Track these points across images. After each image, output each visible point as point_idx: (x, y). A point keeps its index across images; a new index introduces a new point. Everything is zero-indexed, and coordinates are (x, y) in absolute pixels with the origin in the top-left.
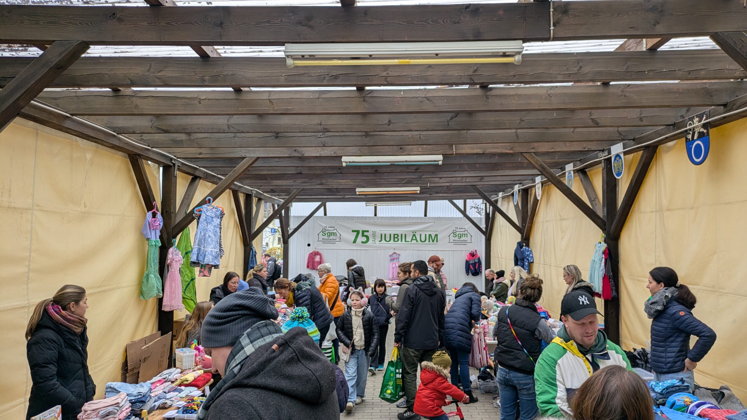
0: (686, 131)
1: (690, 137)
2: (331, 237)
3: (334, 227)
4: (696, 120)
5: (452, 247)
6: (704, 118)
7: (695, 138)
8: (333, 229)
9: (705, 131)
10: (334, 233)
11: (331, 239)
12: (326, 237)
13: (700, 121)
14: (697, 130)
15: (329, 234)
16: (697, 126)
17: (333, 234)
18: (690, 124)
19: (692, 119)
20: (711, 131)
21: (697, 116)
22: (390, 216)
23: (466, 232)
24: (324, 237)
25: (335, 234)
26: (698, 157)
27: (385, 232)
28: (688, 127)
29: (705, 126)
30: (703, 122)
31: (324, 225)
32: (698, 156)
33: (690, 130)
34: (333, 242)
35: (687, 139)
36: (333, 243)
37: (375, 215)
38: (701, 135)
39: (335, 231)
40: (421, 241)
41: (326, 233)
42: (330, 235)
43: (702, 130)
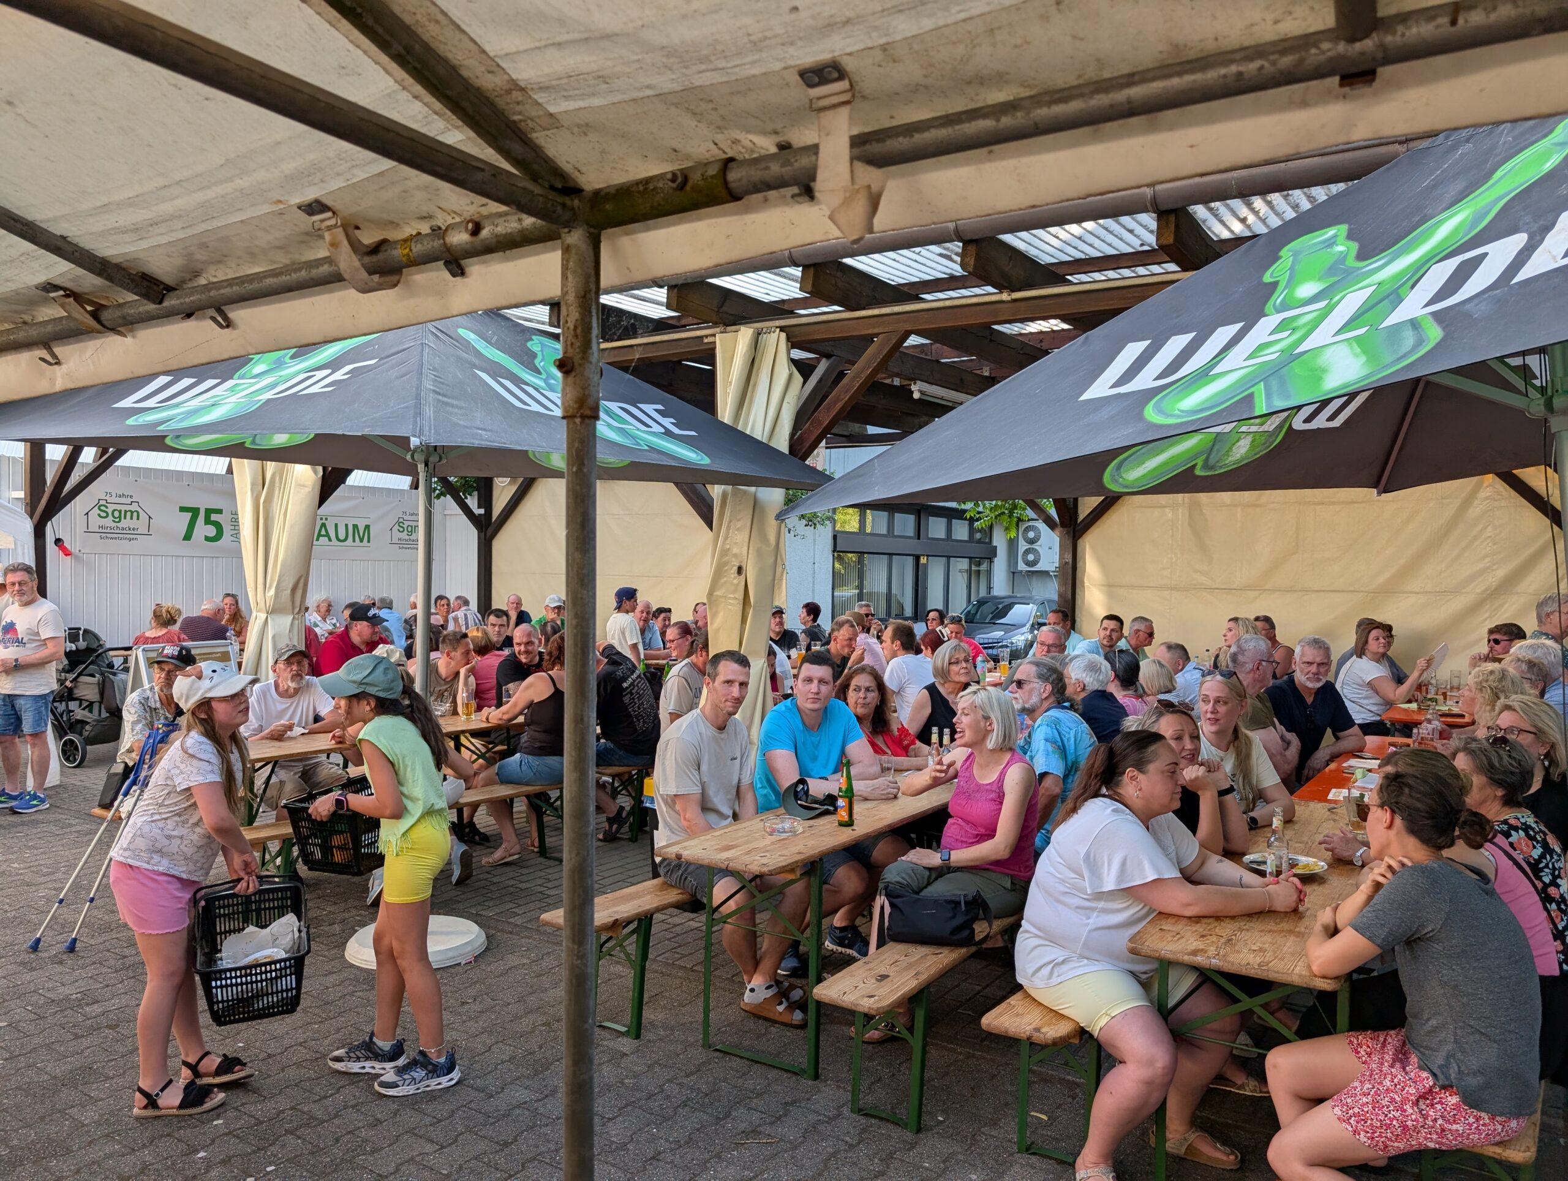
2: (125, 523)
3: (131, 497)
5: (396, 553)
8: (129, 501)
10: (132, 513)
11: (123, 529)
12: (109, 522)
15: (116, 514)
17: (129, 514)
24: (102, 522)
25: (135, 514)
34: (131, 535)
36: (130, 540)
39: (134, 507)
41: (110, 511)
42: (120, 517)
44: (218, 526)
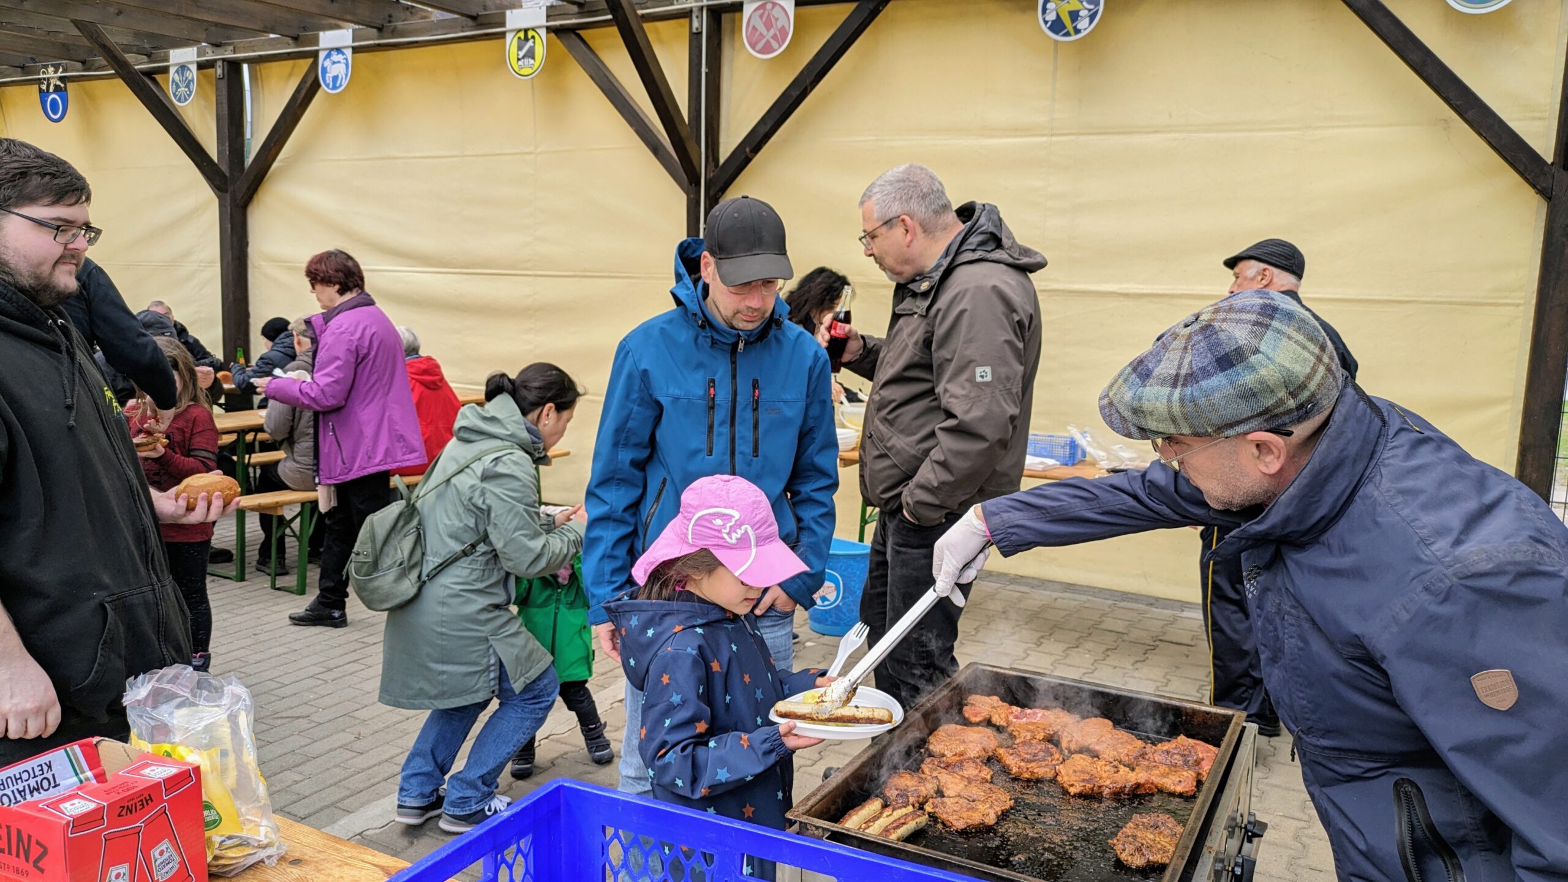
0: (39, 79)
1: (44, 87)
4: (51, 69)
6: (61, 70)
7: (51, 90)
9: (62, 85)
13: (56, 72)
14: (53, 82)
16: (53, 78)
18: (44, 73)
19: (46, 67)
20: (70, 86)
21: (52, 65)
26: (55, 113)
28: (42, 76)
29: (61, 79)
30: (59, 74)
32: (55, 110)
33: (44, 79)
35: (40, 89)
38: (57, 89)
43: (58, 83)
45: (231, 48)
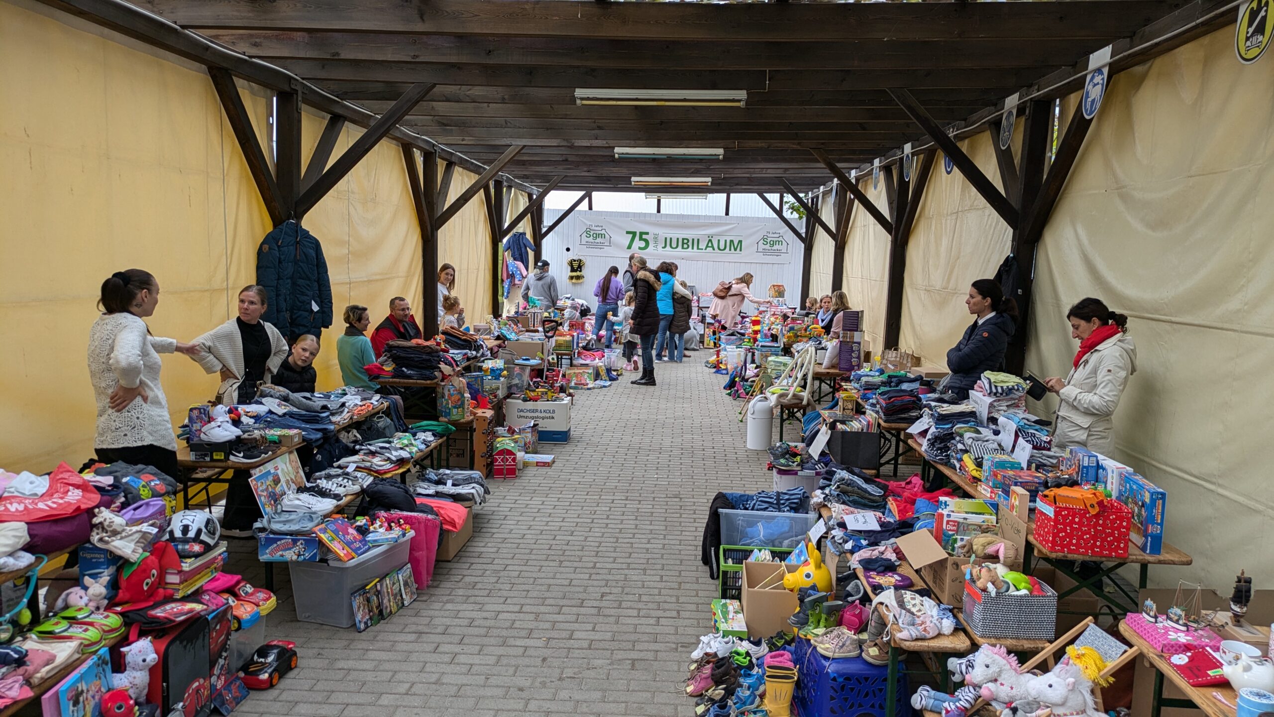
2: (598, 240)
3: (602, 226)
4: (951, 130)
5: (761, 258)
8: (600, 228)
11: (597, 243)
12: (591, 239)
15: (595, 235)
17: (600, 235)
21: (952, 127)
22: (679, 213)
23: (781, 239)
24: (588, 239)
25: (603, 235)
26: (949, 166)
27: (671, 236)
30: (954, 133)
31: (589, 223)
34: (600, 246)
36: (601, 248)
37: (659, 211)
39: (603, 232)
40: (719, 249)
41: (591, 234)
42: (596, 237)
44: (647, 241)
45: (1036, 87)
